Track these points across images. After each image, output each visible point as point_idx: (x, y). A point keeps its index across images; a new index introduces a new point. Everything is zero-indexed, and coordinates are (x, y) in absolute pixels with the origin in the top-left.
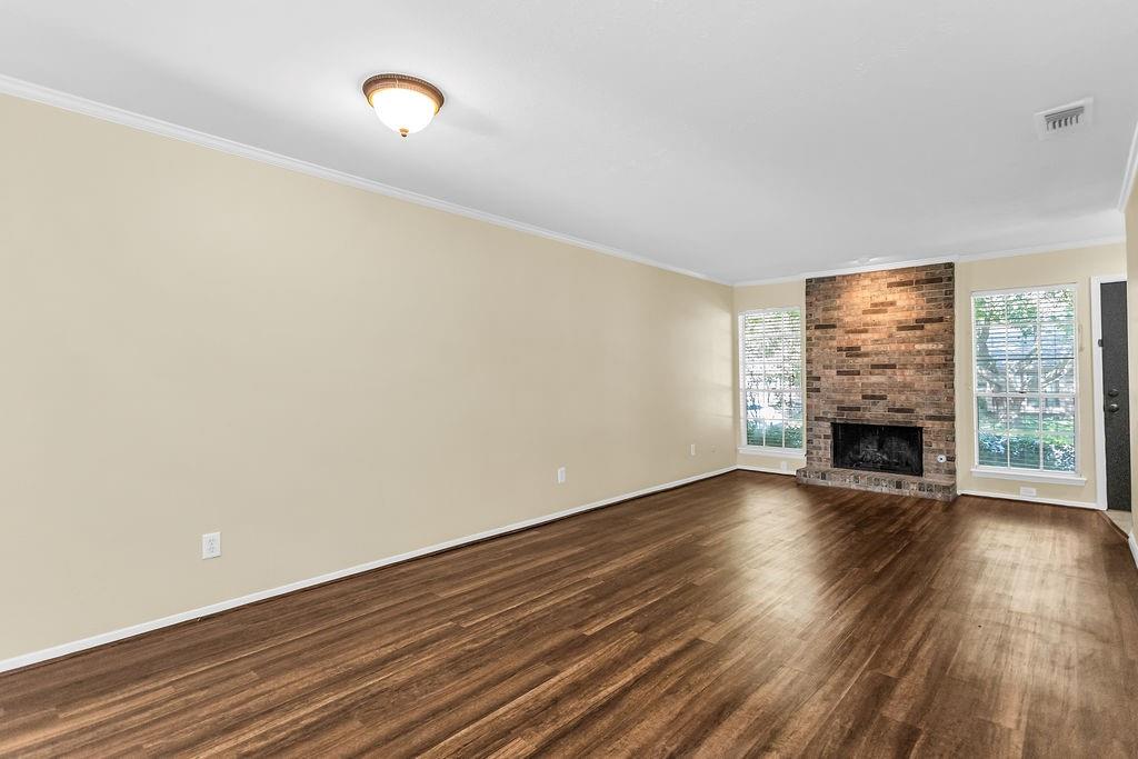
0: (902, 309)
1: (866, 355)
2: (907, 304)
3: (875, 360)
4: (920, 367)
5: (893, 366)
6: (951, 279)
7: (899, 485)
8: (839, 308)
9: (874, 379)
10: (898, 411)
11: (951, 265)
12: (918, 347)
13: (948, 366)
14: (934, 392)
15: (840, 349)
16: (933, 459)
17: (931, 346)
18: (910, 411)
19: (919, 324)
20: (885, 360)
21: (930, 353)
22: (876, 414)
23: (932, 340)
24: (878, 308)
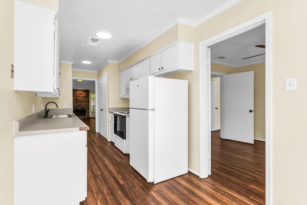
0: (83, 95)
1: (79, 100)
2: (84, 94)
3: (80, 101)
4: (86, 102)
5: (82, 102)
6: (89, 92)
7: (84, 117)
8: (75, 93)
9: (80, 104)
10: (83, 108)
11: (89, 90)
12: (85, 100)
13: (88, 102)
14: (87, 105)
15: (75, 99)
16: (86, 113)
17: (86, 100)
18: (84, 108)
19: (85, 97)
20: (81, 101)
21: (87, 100)
22: (80, 108)
23: (87, 99)
24: (81, 94)
